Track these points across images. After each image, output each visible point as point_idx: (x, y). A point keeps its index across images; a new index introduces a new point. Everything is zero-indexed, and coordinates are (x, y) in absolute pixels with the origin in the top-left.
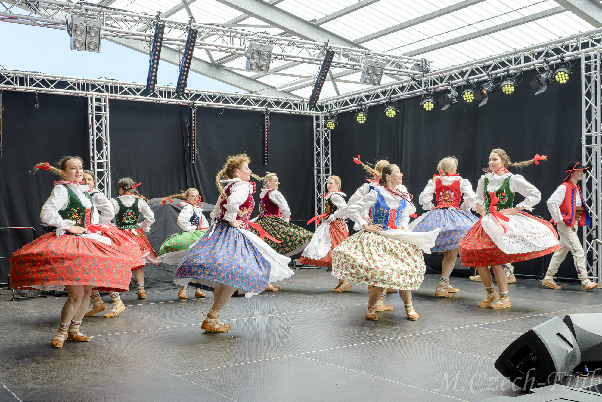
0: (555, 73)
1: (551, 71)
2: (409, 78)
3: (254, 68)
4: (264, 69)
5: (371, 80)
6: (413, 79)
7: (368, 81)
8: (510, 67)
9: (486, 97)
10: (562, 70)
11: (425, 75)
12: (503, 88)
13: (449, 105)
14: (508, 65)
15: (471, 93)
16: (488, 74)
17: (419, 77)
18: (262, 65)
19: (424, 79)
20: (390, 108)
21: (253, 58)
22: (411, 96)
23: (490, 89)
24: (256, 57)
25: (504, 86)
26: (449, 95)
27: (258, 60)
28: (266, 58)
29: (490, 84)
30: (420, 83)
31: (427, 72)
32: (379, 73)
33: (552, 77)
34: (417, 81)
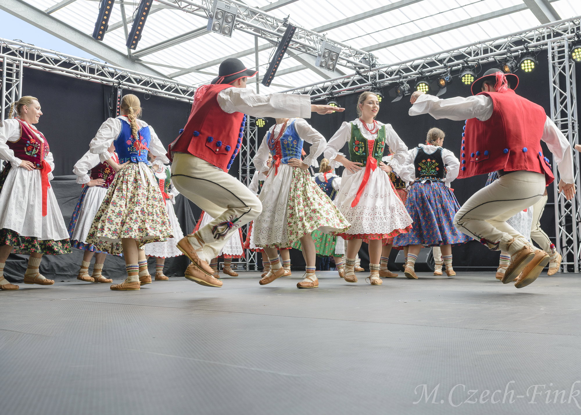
0: (521, 61)
1: (515, 61)
2: (354, 72)
3: (217, 29)
4: (227, 32)
5: (326, 65)
6: (358, 73)
7: (324, 65)
8: (469, 58)
9: (444, 87)
10: (528, 58)
11: (372, 69)
12: (463, 78)
13: (401, 97)
14: (467, 57)
15: (426, 84)
16: (445, 65)
17: (365, 72)
18: (225, 28)
19: (371, 73)
20: (333, 102)
21: (216, 17)
22: (353, 92)
23: (448, 80)
24: (220, 17)
25: (464, 76)
26: (402, 88)
27: (221, 21)
28: (230, 20)
29: (448, 75)
30: (367, 77)
31: (373, 66)
32: (334, 58)
33: (516, 66)
34: (362, 75)
